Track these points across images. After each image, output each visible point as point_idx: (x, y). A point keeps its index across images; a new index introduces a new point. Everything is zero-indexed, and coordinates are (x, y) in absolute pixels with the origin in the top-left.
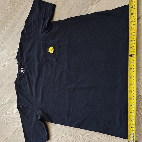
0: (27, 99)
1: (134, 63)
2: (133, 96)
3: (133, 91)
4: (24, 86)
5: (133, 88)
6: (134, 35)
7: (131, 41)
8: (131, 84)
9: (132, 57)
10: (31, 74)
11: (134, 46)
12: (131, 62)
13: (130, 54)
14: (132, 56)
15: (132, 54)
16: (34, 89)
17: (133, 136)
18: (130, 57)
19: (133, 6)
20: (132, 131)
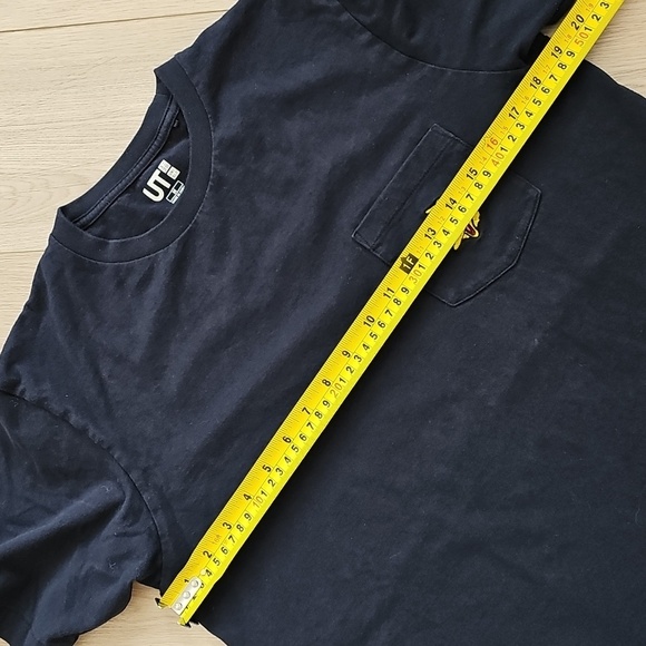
0: (97, 373)
1: (397, 301)
2: (302, 437)
3: (318, 414)
4: (121, 284)
5: (326, 403)
6: (478, 185)
7: (450, 204)
8: (327, 383)
9: (408, 271)
10: (220, 251)
11: (446, 232)
12: (389, 293)
13: (410, 255)
14: (412, 267)
15: (417, 260)
16: (182, 356)
17: (193, 591)
18: (402, 267)
19: (565, 51)
20: (204, 572)
